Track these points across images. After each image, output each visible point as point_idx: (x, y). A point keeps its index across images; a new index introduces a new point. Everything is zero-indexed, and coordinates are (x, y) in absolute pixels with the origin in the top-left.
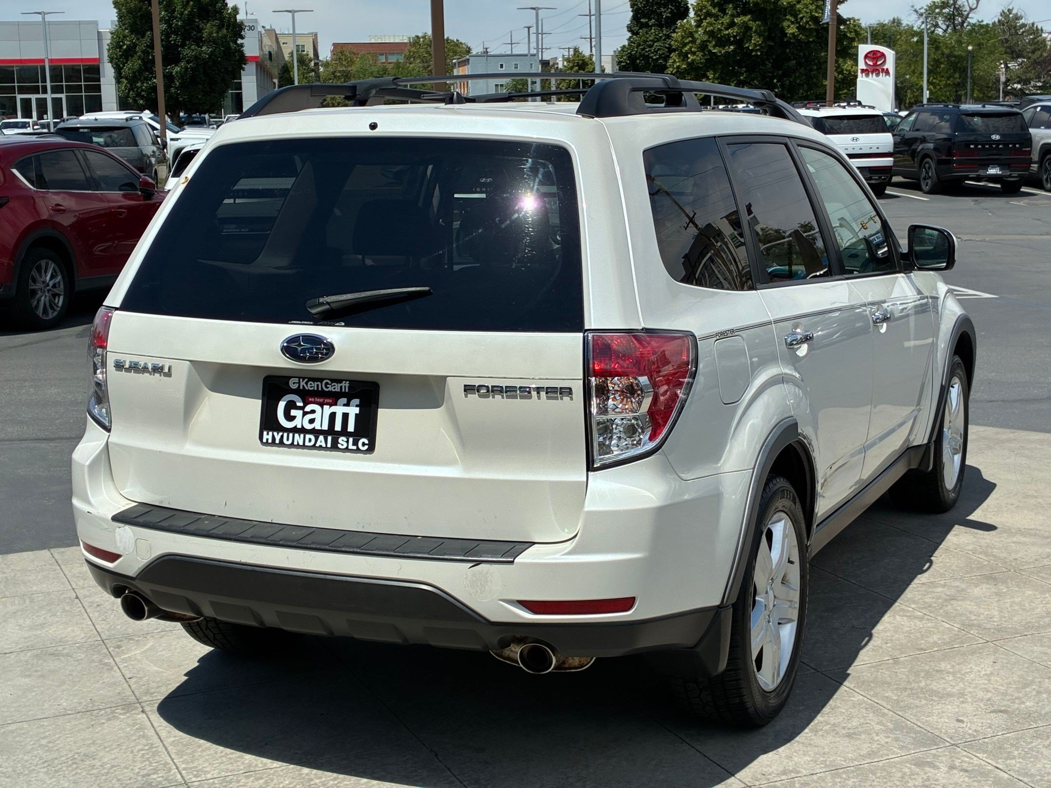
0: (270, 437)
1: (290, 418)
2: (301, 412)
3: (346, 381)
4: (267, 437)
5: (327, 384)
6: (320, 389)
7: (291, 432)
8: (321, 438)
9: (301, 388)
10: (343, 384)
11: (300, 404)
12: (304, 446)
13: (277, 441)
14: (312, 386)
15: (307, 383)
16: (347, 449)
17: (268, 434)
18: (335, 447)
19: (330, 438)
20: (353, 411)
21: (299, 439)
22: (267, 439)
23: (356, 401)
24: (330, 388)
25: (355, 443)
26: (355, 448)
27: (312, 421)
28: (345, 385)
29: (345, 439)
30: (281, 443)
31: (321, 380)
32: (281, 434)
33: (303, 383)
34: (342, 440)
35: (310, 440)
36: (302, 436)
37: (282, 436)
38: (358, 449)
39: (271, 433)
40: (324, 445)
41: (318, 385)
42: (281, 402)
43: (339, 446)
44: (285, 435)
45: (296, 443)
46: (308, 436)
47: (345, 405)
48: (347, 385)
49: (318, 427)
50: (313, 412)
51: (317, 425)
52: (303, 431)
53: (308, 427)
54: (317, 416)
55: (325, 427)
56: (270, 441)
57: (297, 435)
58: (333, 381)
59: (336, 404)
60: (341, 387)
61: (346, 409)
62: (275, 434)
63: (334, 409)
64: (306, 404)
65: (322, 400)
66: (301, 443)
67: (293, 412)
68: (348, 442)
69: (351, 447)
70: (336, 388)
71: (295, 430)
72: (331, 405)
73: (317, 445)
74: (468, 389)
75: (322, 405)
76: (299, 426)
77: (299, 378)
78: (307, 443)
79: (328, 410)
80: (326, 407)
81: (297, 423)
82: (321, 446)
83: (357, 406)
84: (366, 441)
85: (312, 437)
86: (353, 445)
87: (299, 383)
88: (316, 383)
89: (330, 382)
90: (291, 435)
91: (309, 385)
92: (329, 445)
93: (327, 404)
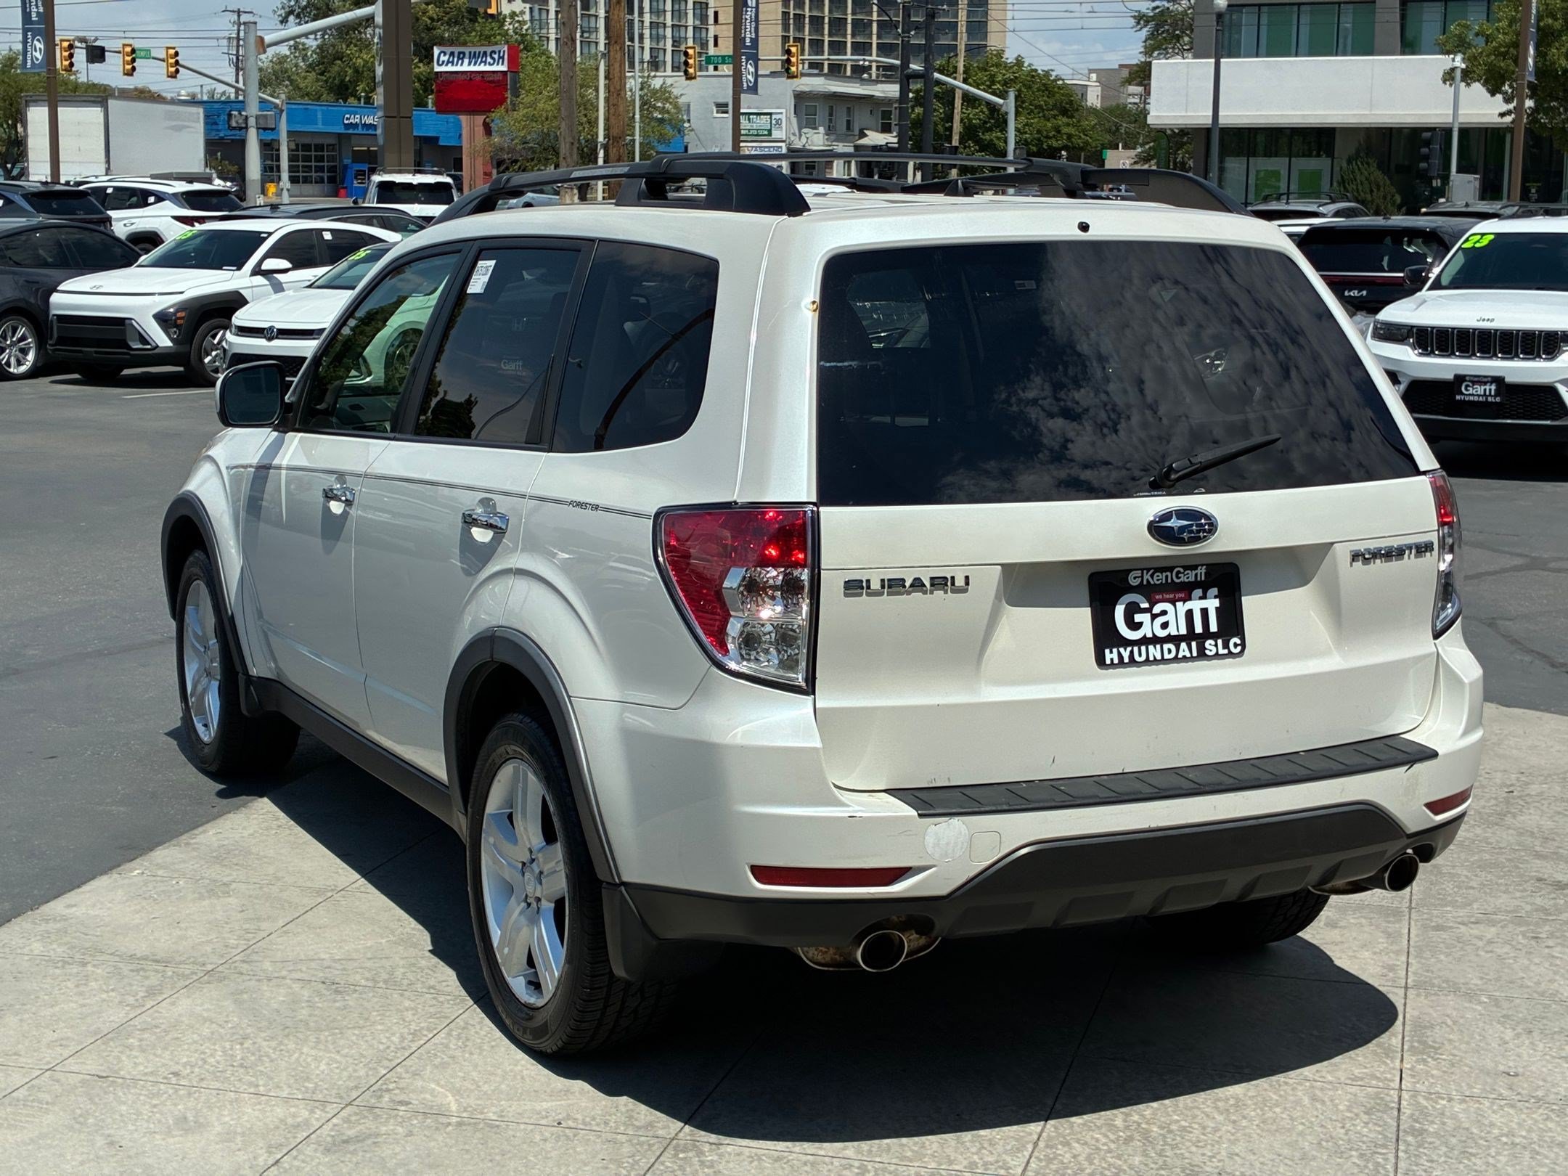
0: (1115, 656)
1: (1136, 626)
2: (1148, 616)
3: (1202, 565)
4: (1111, 656)
5: (1178, 572)
6: (1169, 581)
7: (1142, 644)
8: (1183, 645)
9: (1145, 583)
10: (1198, 571)
11: (1145, 605)
12: (1163, 661)
13: (1126, 660)
14: (1159, 578)
15: (1152, 576)
16: (1217, 656)
17: (1111, 652)
18: (1202, 654)
19: (1194, 644)
20: (1212, 604)
21: (1154, 652)
22: (1112, 660)
23: (1214, 591)
24: (1183, 579)
25: (1226, 646)
26: (1226, 651)
27: (1165, 626)
28: (1202, 571)
29: (1213, 643)
30: (1132, 661)
31: (1171, 569)
32: (1129, 649)
33: (1147, 577)
34: (1209, 644)
35: (1170, 651)
36: (1158, 647)
37: (1132, 652)
38: (1230, 652)
39: (1115, 650)
40: (1188, 655)
41: (1167, 577)
42: (1117, 607)
43: (1207, 652)
44: (1136, 649)
45: (1151, 658)
46: (1166, 646)
47: (1201, 598)
48: (1203, 571)
49: (1174, 633)
50: (1164, 613)
51: (1172, 630)
52: (1155, 640)
53: (1162, 633)
54: (1170, 617)
55: (1183, 631)
56: (1116, 661)
57: (1151, 647)
58: (1186, 568)
59: (1190, 599)
60: (1196, 575)
61: (1204, 604)
62: (1122, 650)
63: (1189, 605)
64: (1153, 604)
65: (1171, 596)
66: (1159, 657)
67: (1138, 618)
68: (1216, 645)
69: (1222, 651)
70: (1190, 576)
71: (1145, 641)
72: (1184, 601)
73: (1180, 656)
74: (1356, 556)
75: (1173, 602)
76: (1149, 635)
77: (1142, 570)
78: (1167, 656)
79: (1182, 608)
80: (1179, 604)
81: (1146, 631)
82: (1184, 657)
83: (1216, 597)
84: (1238, 641)
85: (1172, 646)
86: (1224, 648)
87: (1142, 577)
88: (1164, 574)
89: (1182, 570)
90: (1143, 648)
91: (1155, 578)
92: (1195, 654)
93: (1179, 600)
